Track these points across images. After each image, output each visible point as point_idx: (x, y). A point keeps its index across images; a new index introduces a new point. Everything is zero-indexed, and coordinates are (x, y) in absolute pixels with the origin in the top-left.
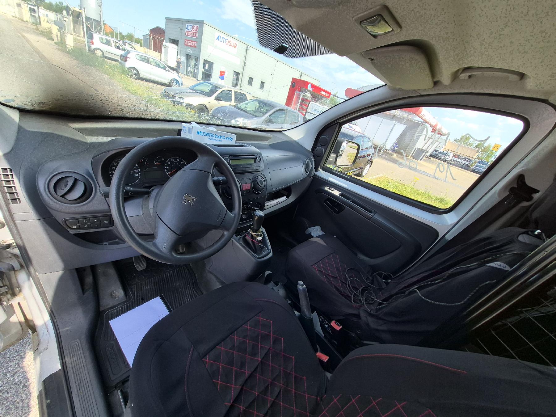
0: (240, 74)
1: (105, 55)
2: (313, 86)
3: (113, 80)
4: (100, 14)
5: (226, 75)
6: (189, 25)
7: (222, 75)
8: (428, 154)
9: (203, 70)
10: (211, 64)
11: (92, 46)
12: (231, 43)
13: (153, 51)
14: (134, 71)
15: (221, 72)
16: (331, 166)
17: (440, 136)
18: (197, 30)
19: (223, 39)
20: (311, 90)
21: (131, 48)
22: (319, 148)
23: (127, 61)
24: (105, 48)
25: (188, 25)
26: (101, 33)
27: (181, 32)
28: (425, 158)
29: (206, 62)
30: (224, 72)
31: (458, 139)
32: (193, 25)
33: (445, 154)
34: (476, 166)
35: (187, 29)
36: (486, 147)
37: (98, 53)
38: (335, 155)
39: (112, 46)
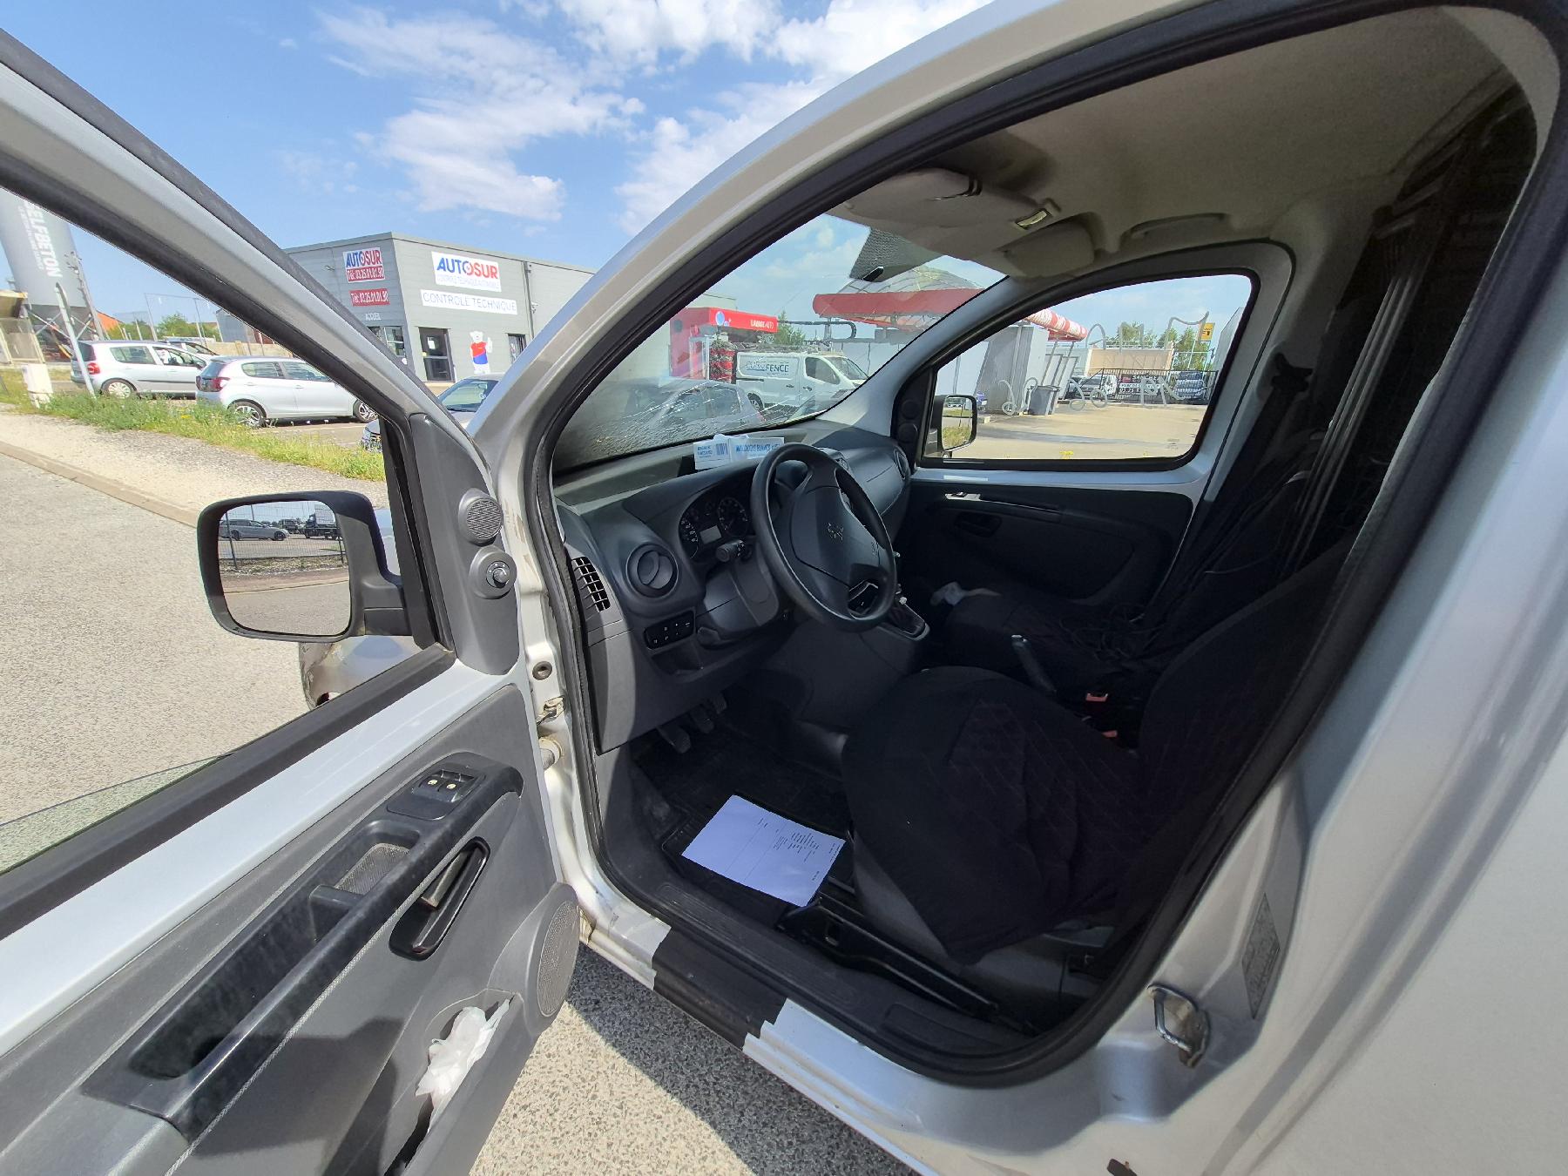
0: (527, 337)
1: (139, 391)
2: (727, 314)
3: (219, 444)
4: (82, 290)
5: (489, 348)
6: (351, 252)
7: (480, 353)
8: (1061, 394)
9: (425, 354)
10: (440, 335)
11: (95, 377)
12: (480, 268)
13: (265, 346)
14: (249, 408)
15: (474, 347)
16: (935, 455)
17: (1070, 343)
18: (378, 259)
19: (456, 264)
20: (726, 324)
21: (199, 352)
22: (903, 427)
23: (221, 388)
24: (135, 371)
25: (349, 255)
26: (95, 336)
27: (335, 276)
28: (1057, 406)
29: (426, 333)
30: (482, 345)
31: (1113, 339)
32: (364, 251)
33: (1101, 382)
34: (1180, 387)
35: (348, 264)
36: (1183, 338)
37: (119, 390)
38: (936, 432)
39: (154, 363)
